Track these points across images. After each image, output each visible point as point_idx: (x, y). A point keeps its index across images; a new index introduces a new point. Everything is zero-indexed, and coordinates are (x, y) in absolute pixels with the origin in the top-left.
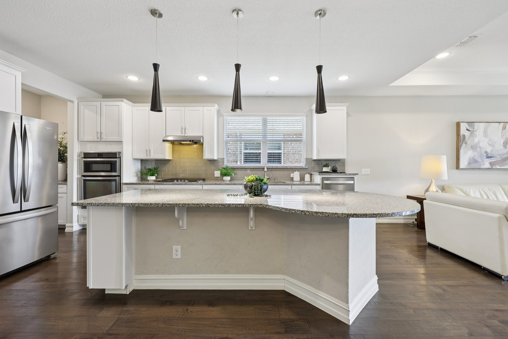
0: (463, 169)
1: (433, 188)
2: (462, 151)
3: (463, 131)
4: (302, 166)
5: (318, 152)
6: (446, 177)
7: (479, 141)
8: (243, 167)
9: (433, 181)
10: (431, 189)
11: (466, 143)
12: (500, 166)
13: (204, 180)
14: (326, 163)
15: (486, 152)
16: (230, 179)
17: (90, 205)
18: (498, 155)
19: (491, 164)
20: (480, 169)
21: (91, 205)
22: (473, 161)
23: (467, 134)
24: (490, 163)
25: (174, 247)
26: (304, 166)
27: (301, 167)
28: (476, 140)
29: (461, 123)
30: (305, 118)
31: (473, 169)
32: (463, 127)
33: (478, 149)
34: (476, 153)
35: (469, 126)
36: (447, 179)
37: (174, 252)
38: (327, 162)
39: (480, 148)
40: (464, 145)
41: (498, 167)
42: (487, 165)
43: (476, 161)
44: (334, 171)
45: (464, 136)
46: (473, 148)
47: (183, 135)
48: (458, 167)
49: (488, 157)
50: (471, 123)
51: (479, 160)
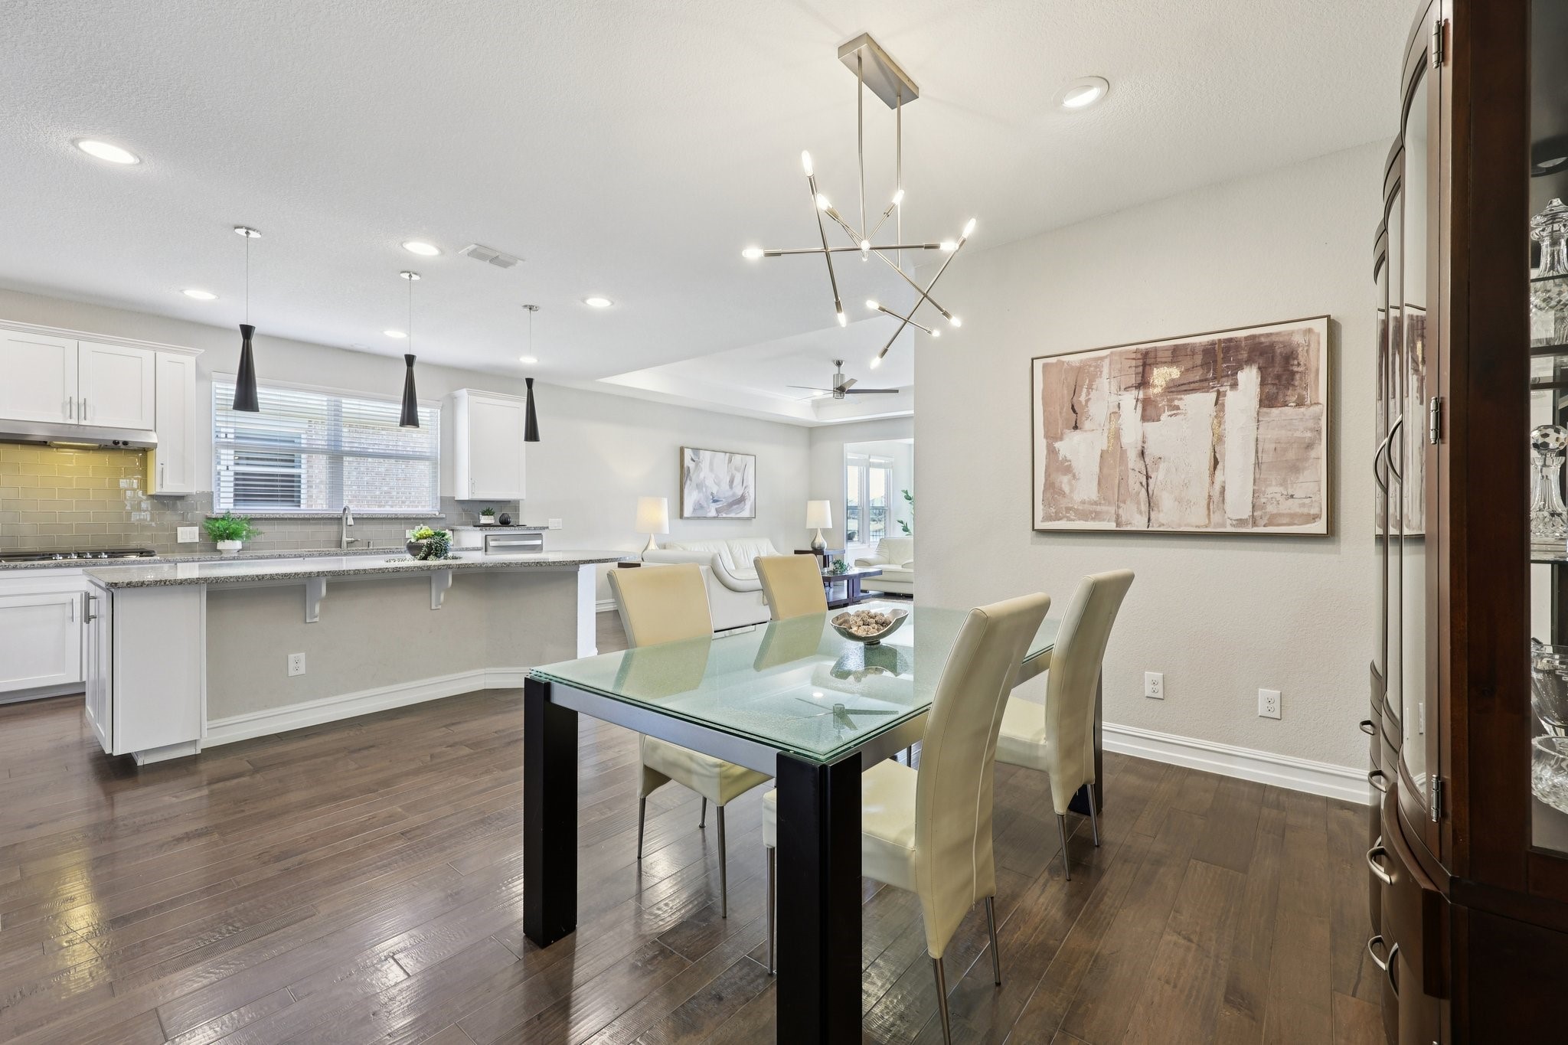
0: (688, 518)
1: (653, 546)
2: (686, 491)
3: (688, 462)
4: (434, 513)
5: (473, 484)
6: (666, 531)
7: (704, 478)
8: (278, 516)
9: (653, 536)
10: (650, 548)
11: (691, 480)
12: (726, 514)
13: (142, 553)
14: (488, 507)
15: (712, 494)
16: (241, 548)
17: (163, 583)
18: (724, 498)
19: (717, 511)
20: (705, 518)
21: (165, 583)
22: (699, 507)
23: (692, 465)
24: (716, 509)
25: (291, 657)
26: (437, 514)
27: (430, 516)
28: (702, 476)
29: (685, 449)
30: (439, 410)
31: (699, 518)
32: (688, 453)
33: (704, 489)
34: (701, 495)
35: (694, 454)
36: (668, 533)
37: (292, 665)
38: (491, 506)
39: (706, 487)
40: (688, 482)
41: (724, 515)
42: (713, 513)
43: (702, 507)
44: (505, 522)
45: (689, 468)
46: (699, 486)
47: (74, 421)
48: (681, 516)
49: (715, 501)
50: (696, 450)
51: (705, 505)
